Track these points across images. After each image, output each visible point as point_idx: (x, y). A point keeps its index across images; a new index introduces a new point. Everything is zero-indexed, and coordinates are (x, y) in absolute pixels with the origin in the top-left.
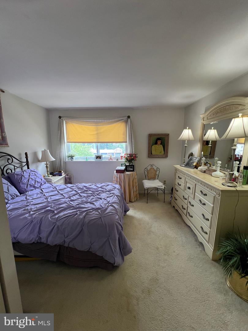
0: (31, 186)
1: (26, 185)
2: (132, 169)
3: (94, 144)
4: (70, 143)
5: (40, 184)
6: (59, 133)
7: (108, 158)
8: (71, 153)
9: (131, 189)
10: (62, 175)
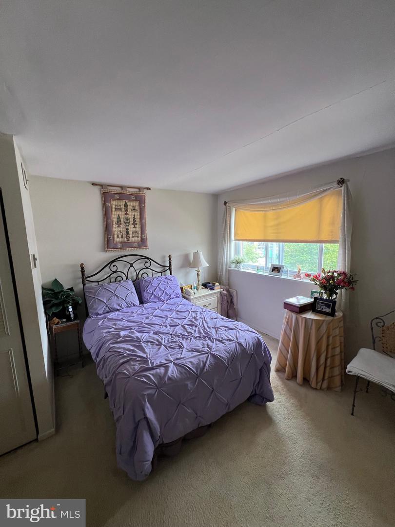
0: (155, 296)
1: (150, 295)
2: (328, 310)
3: (274, 243)
4: (241, 242)
5: (169, 296)
6: (224, 227)
7: (293, 272)
8: (241, 257)
9: (312, 357)
10: (214, 290)
